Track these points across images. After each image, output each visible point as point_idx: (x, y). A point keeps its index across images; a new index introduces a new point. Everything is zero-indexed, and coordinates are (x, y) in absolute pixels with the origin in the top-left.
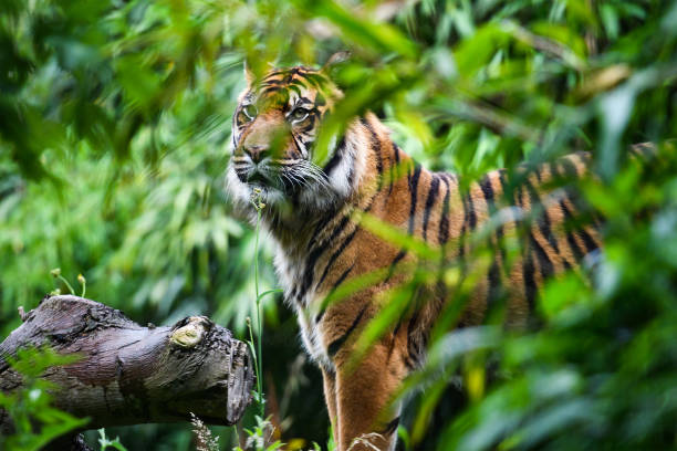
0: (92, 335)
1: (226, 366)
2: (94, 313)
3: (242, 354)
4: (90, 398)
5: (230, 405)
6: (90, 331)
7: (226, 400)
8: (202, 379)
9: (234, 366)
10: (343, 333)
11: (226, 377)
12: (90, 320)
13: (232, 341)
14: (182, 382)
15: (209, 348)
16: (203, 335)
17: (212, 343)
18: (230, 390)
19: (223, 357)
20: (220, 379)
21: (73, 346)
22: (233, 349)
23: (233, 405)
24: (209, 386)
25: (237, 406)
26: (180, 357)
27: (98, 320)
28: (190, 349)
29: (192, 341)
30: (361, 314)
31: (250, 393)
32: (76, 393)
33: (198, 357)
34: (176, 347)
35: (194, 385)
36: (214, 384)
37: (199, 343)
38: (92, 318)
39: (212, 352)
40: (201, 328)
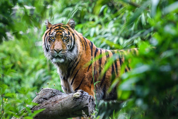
0: (54, 97)
1: (88, 101)
2: (54, 92)
3: (91, 98)
4: (54, 113)
5: (89, 111)
6: (53, 96)
7: (88, 110)
8: (82, 105)
9: (89, 101)
10: (78, 86)
11: (88, 104)
12: (53, 93)
13: (89, 95)
14: (77, 107)
15: (83, 97)
16: (81, 94)
17: (83, 96)
18: (89, 107)
19: (86, 99)
20: (86, 105)
21: (49, 100)
22: (89, 97)
23: (90, 111)
24: (84, 107)
25: (91, 111)
26: (76, 100)
27: (55, 93)
28: (78, 98)
29: (79, 96)
30: (82, 80)
31: (95, 108)
32: (51, 112)
33: (80, 100)
34: (75, 98)
35: (80, 107)
36: (85, 106)
37: (80, 96)
38: (54, 93)
39: (83, 98)
40: (80, 92)
